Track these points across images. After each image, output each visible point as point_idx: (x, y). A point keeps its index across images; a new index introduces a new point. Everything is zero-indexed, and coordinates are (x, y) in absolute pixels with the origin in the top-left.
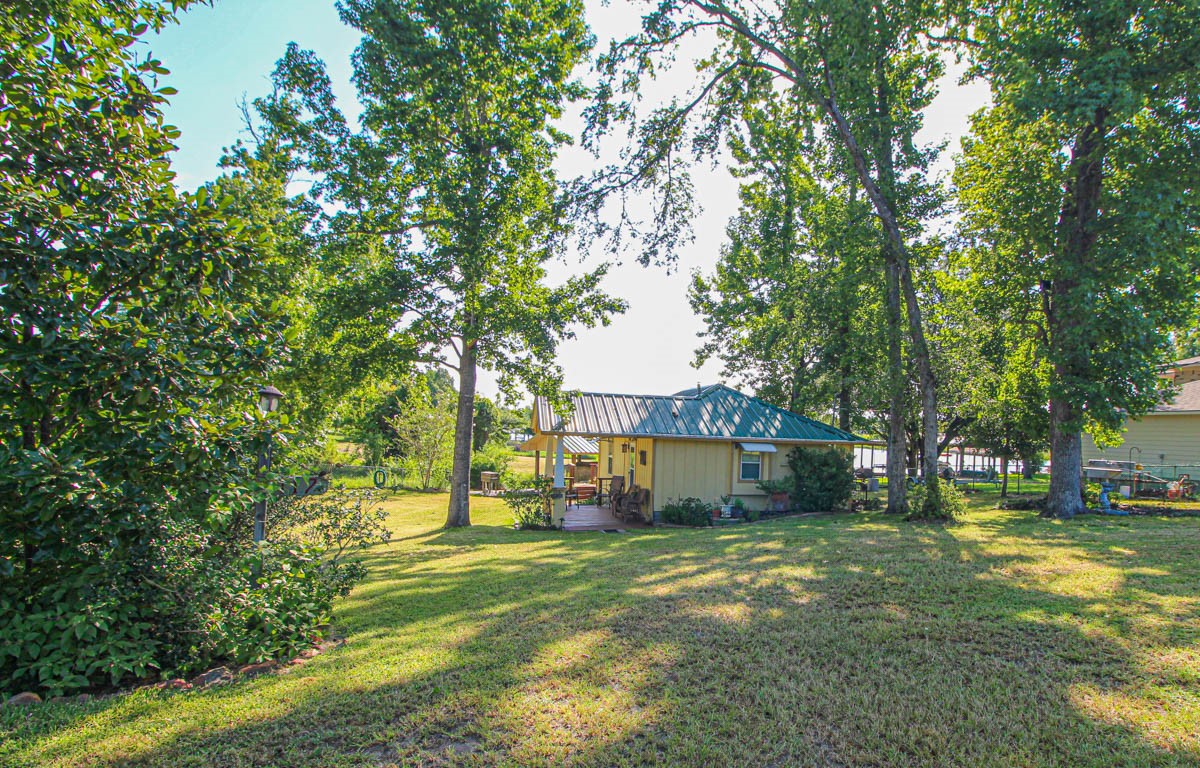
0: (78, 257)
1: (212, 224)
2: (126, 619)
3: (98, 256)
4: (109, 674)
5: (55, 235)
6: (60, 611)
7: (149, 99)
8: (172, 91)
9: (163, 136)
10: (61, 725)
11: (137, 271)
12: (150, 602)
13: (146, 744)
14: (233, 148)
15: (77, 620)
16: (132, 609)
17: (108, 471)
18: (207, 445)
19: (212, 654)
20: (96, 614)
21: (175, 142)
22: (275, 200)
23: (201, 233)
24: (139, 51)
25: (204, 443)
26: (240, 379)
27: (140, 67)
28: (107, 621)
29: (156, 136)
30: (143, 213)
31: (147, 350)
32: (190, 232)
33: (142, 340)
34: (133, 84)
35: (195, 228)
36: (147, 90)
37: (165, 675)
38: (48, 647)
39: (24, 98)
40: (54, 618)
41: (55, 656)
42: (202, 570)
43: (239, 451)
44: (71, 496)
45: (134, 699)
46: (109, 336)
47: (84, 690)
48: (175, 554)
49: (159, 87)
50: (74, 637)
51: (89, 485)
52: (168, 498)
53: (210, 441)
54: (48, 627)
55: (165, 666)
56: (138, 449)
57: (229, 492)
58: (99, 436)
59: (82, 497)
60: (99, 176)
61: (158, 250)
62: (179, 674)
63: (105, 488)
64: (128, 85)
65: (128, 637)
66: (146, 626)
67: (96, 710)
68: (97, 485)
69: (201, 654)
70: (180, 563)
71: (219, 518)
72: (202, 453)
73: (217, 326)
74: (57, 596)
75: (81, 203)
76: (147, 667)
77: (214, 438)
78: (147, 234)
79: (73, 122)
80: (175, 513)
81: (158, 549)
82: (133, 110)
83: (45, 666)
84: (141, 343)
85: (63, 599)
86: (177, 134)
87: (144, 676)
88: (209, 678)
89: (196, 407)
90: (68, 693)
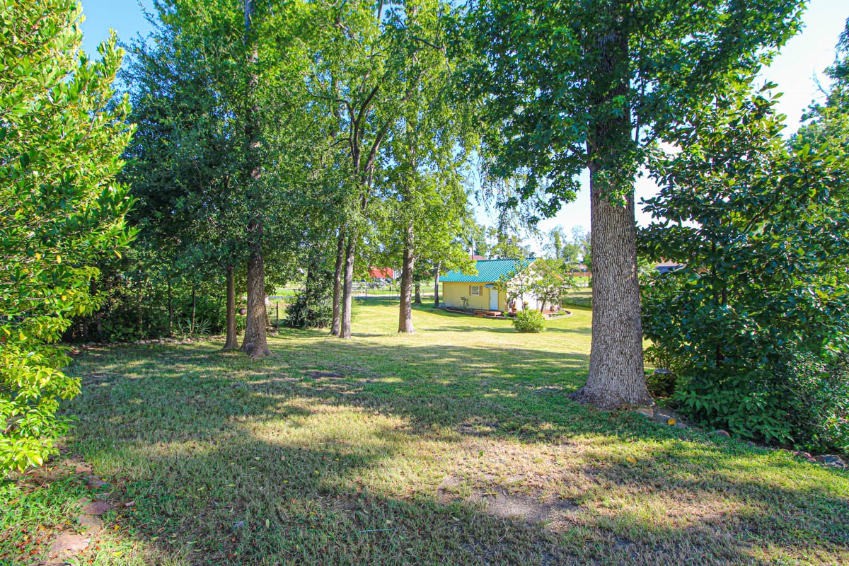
0: (737, 204)
1: (814, 164)
2: (772, 406)
3: (748, 201)
4: (764, 435)
5: (724, 195)
6: (737, 393)
7: (768, 105)
8: (780, 95)
9: (777, 123)
10: (741, 454)
11: (768, 204)
12: (786, 399)
13: (790, 485)
14: (809, 107)
15: (747, 400)
16: (776, 401)
17: (760, 319)
18: (821, 306)
19: (828, 444)
20: (758, 399)
21: (783, 123)
22: (844, 129)
23: (806, 172)
24: (759, 82)
25: (819, 305)
26: (838, 260)
27: (761, 90)
28: (763, 404)
29: (772, 125)
30: (771, 170)
31: (779, 249)
32: (800, 173)
33: (776, 244)
34: (758, 102)
35: (802, 170)
36: (766, 101)
37: (797, 447)
38: (732, 410)
39: (706, 133)
40: (734, 395)
41: (735, 415)
42: (821, 387)
43: (842, 310)
44: (743, 332)
45: (779, 454)
46: (758, 244)
47: (751, 439)
48: (802, 372)
49: (772, 96)
50: (745, 409)
51: (751, 326)
52: (796, 338)
53: (822, 303)
54: (731, 399)
55: (797, 441)
56: (776, 307)
57: (837, 338)
58: (753, 298)
59: (748, 332)
60: (744, 158)
61: (780, 189)
62: (806, 450)
63: (760, 329)
64: (756, 104)
65: (773, 417)
66: (785, 413)
67: (759, 453)
68: (756, 328)
69: (821, 441)
70: (806, 379)
71: (832, 354)
72: (816, 311)
73: (819, 228)
74: (735, 383)
75: (737, 175)
76: (786, 438)
77: (826, 302)
78: (774, 182)
79: (729, 135)
80: (801, 347)
81: (791, 368)
82: (759, 116)
83: (731, 419)
84: (775, 245)
85: (737, 386)
86: (784, 118)
87: (784, 443)
88: (828, 459)
89: (808, 281)
90: (743, 438)
